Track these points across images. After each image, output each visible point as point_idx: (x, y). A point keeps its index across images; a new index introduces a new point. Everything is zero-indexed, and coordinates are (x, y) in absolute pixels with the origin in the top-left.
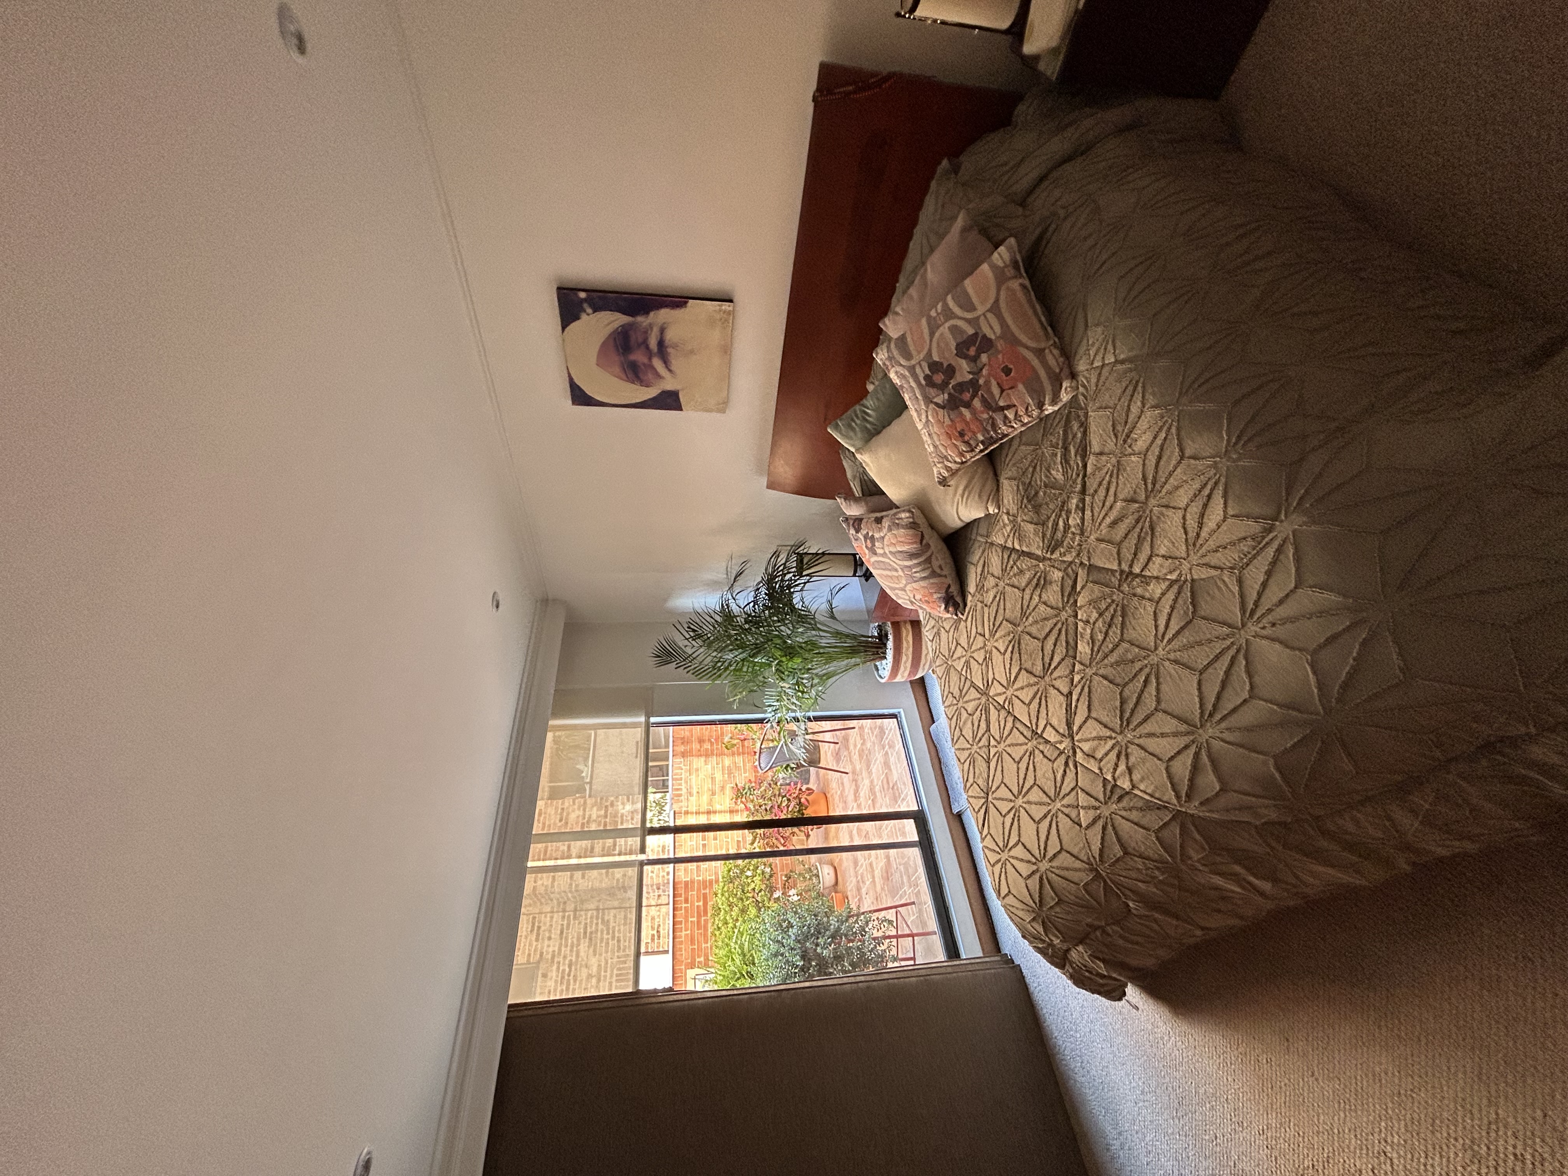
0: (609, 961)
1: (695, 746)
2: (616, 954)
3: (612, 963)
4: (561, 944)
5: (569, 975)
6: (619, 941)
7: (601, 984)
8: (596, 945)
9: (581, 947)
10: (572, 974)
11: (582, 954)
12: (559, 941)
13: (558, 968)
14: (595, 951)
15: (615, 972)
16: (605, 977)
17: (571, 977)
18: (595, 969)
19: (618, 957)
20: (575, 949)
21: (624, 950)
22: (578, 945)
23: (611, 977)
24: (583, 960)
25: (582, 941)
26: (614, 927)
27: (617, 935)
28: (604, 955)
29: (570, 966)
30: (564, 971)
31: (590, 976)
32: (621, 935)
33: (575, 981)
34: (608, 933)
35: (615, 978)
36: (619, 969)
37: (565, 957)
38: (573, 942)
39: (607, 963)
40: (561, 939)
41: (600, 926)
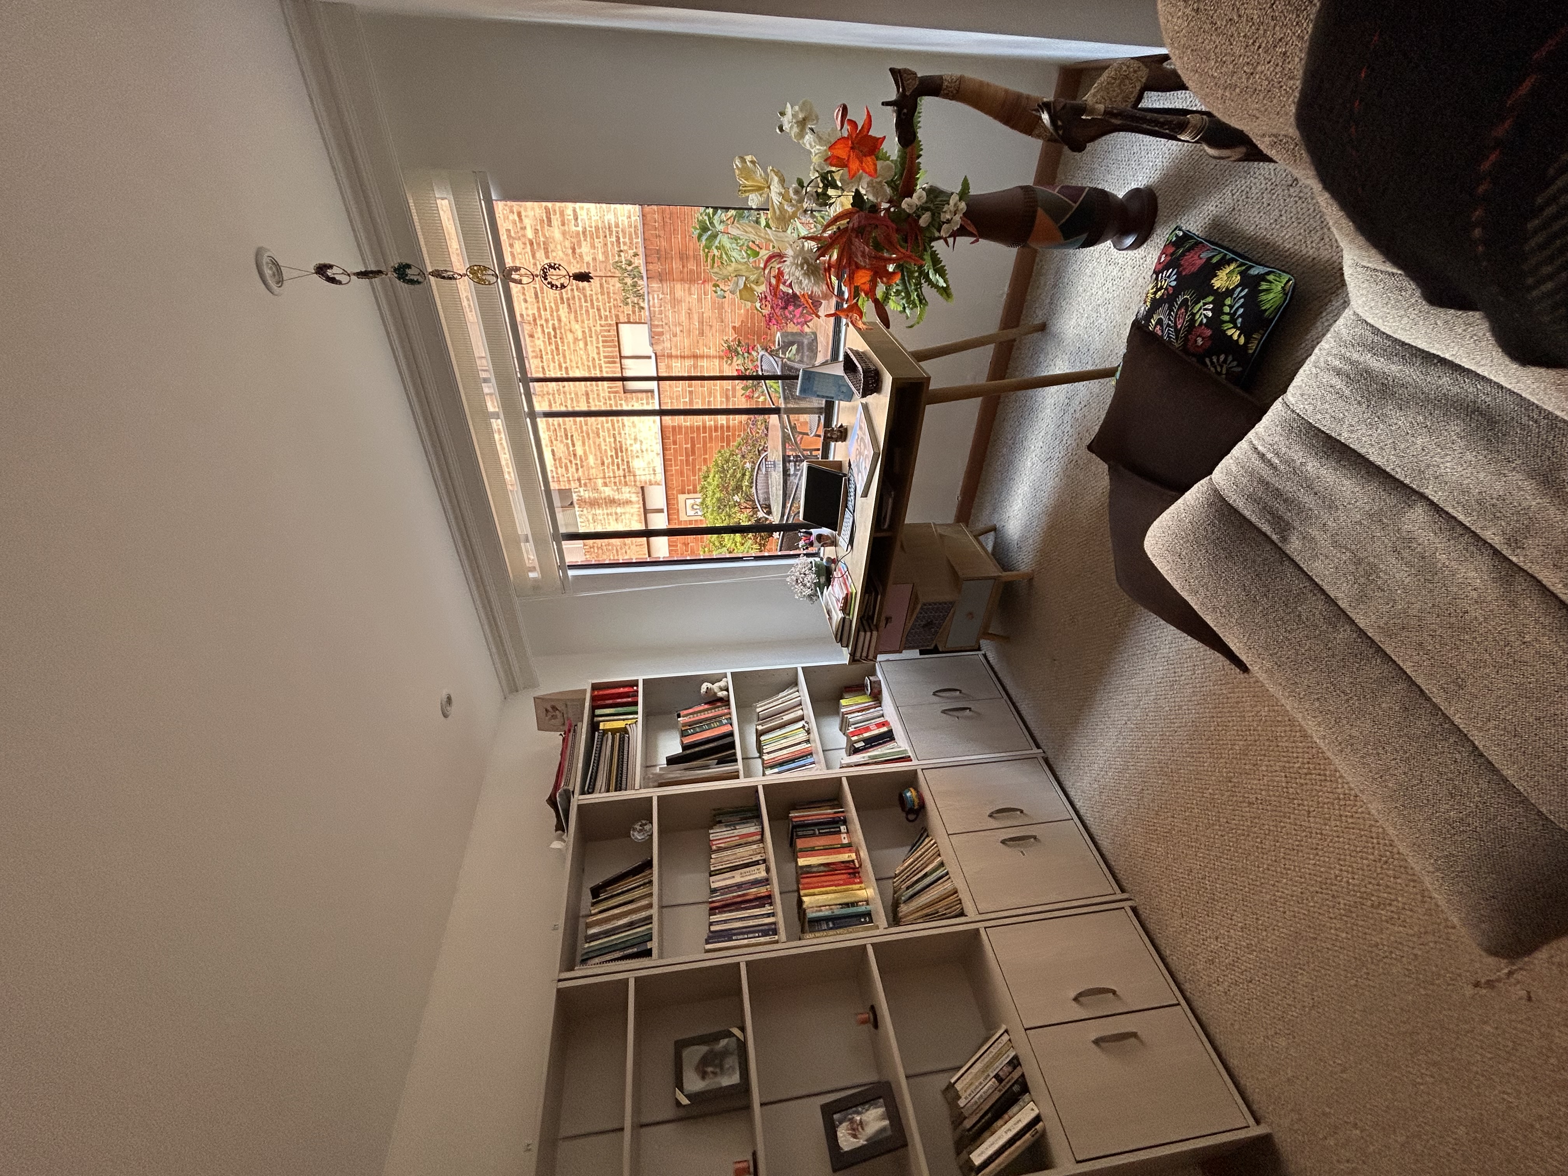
0: (593, 329)
1: (676, 265)
2: (599, 322)
3: (596, 331)
4: (539, 308)
5: (555, 337)
6: (599, 310)
7: (589, 347)
8: (576, 312)
9: (561, 312)
10: (558, 337)
11: (563, 319)
12: (536, 305)
13: (543, 331)
14: (576, 318)
15: (601, 339)
16: (591, 341)
17: (558, 339)
18: (580, 335)
19: (601, 326)
20: (555, 314)
21: (606, 320)
22: (558, 310)
23: (598, 343)
24: (566, 325)
25: (561, 306)
26: (591, 295)
27: (595, 304)
28: (586, 322)
29: (554, 329)
30: (549, 334)
31: (576, 340)
32: (600, 304)
33: (563, 343)
34: (586, 301)
35: (601, 344)
36: (605, 336)
37: (547, 321)
38: (551, 307)
39: (591, 330)
40: (538, 302)
41: (576, 293)
